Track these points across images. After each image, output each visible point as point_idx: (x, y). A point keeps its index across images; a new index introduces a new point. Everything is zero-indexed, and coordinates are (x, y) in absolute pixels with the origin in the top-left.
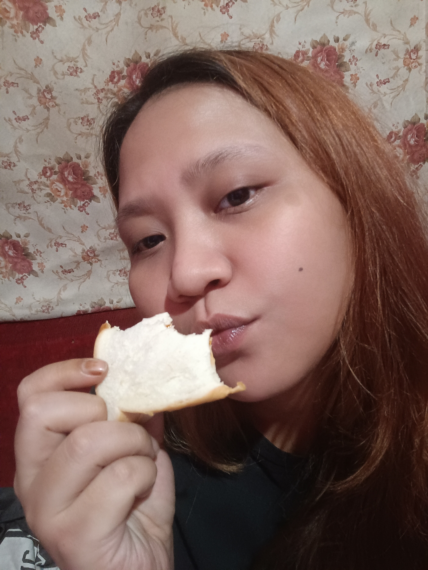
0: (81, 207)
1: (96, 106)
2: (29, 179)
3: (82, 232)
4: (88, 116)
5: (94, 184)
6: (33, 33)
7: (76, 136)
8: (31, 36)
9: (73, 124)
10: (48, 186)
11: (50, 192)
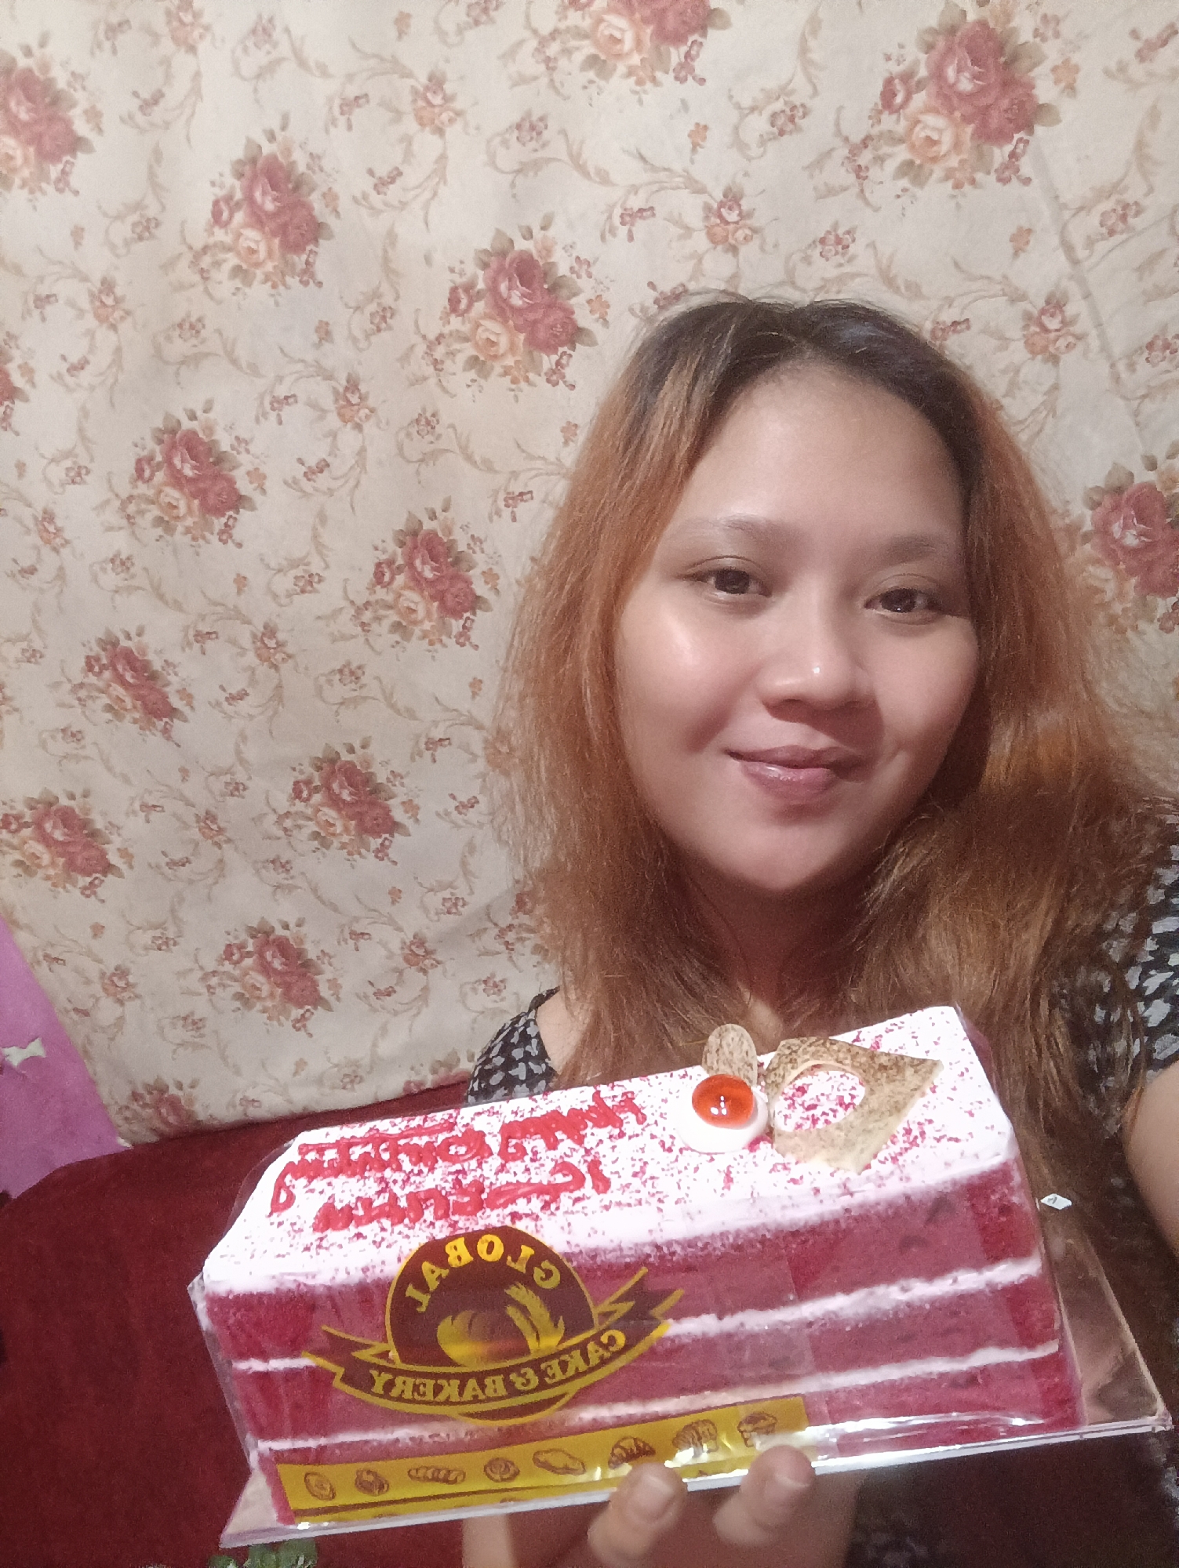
0: (377, 851)
1: (362, 640)
2: (274, 811)
3: (393, 902)
4: (348, 664)
5: (391, 798)
6: (222, 532)
7: (335, 708)
8: (220, 540)
9: (326, 687)
10: (309, 819)
11: (316, 829)
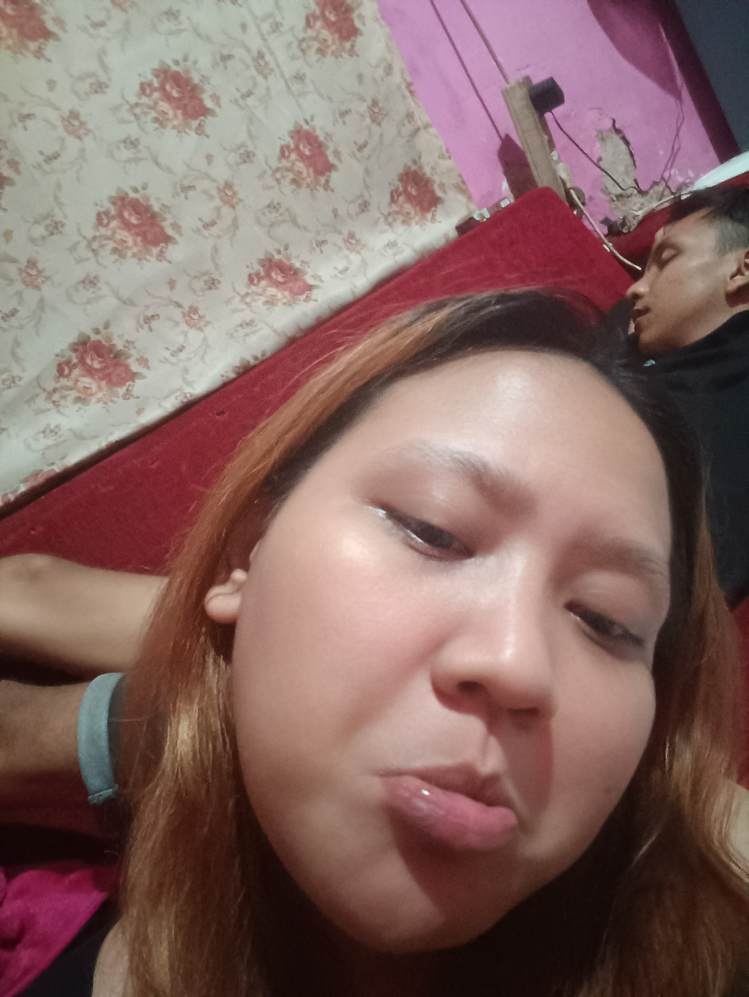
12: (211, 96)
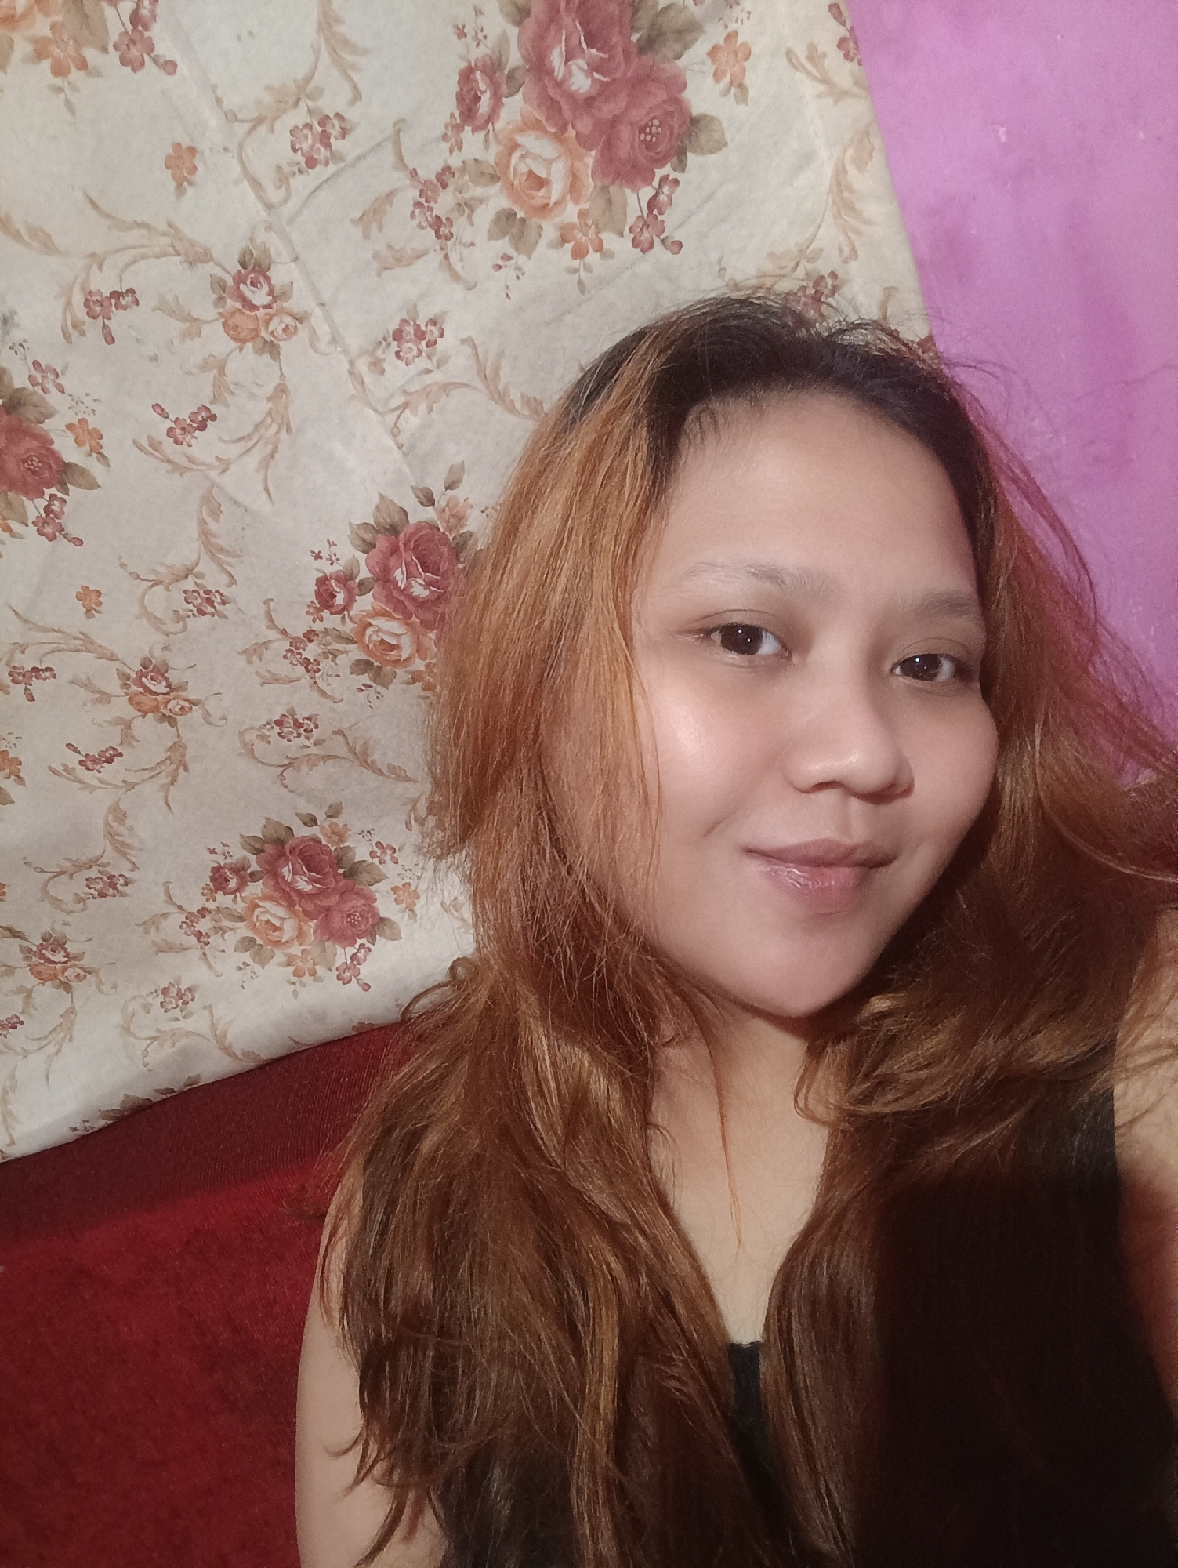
12: (70, 427)
